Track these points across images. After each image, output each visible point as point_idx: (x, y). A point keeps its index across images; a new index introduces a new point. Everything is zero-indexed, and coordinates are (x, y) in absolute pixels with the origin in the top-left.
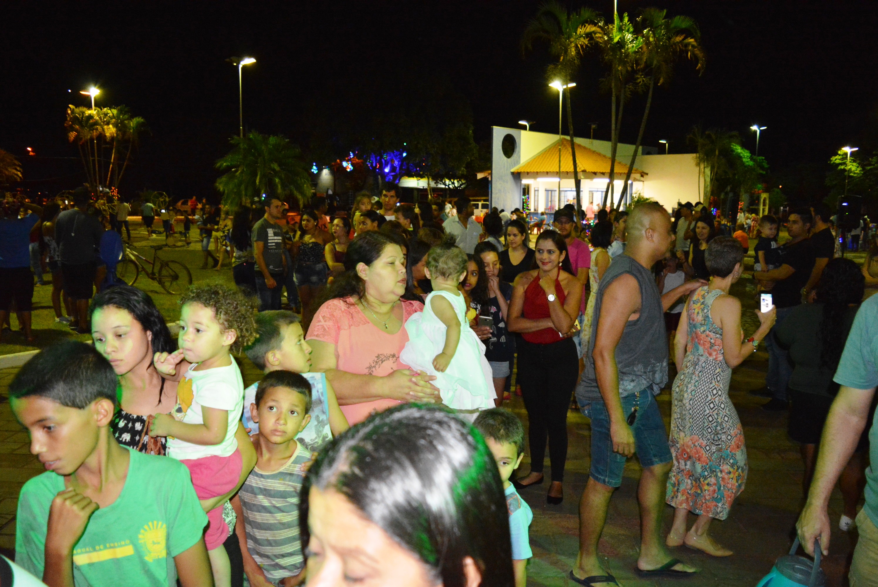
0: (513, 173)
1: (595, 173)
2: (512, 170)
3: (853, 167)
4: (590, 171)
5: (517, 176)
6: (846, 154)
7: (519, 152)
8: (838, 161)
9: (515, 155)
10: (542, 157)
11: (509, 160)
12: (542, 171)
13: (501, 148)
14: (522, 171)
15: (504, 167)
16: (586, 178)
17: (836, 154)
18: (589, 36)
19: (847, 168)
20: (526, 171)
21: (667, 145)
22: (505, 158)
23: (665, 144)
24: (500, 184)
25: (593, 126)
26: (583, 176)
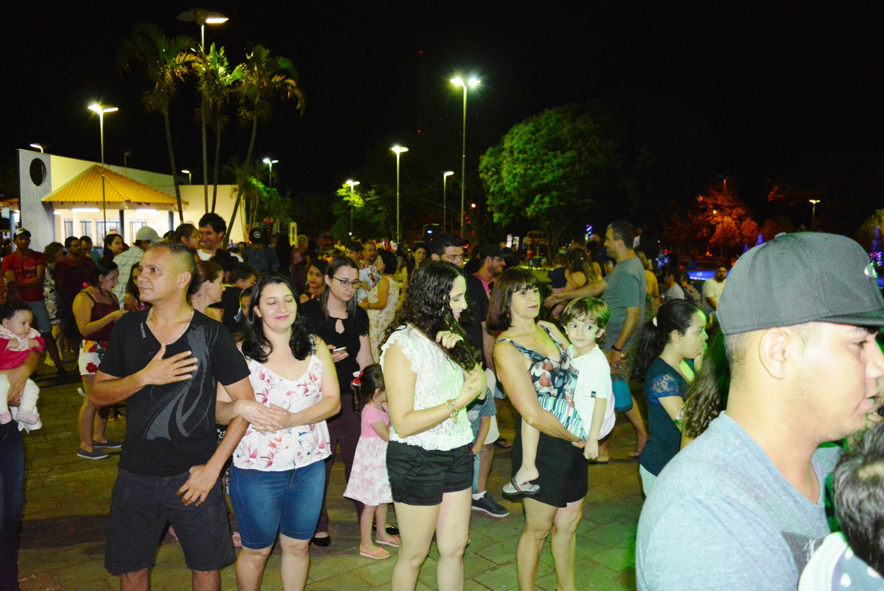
0: (44, 203)
1: (140, 204)
2: (43, 199)
3: (356, 200)
4: (135, 201)
5: (49, 206)
6: (349, 188)
7: (50, 179)
8: (343, 194)
9: (45, 184)
10: (76, 185)
11: (38, 187)
12: (79, 200)
13: (29, 174)
14: (56, 200)
15: (34, 194)
16: (130, 208)
17: (342, 187)
18: (188, 64)
19: (351, 199)
20: (60, 200)
21: (190, 175)
22: (35, 186)
23: (188, 174)
24: (30, 214)
25: (126, 154)
26: (128, 206)
